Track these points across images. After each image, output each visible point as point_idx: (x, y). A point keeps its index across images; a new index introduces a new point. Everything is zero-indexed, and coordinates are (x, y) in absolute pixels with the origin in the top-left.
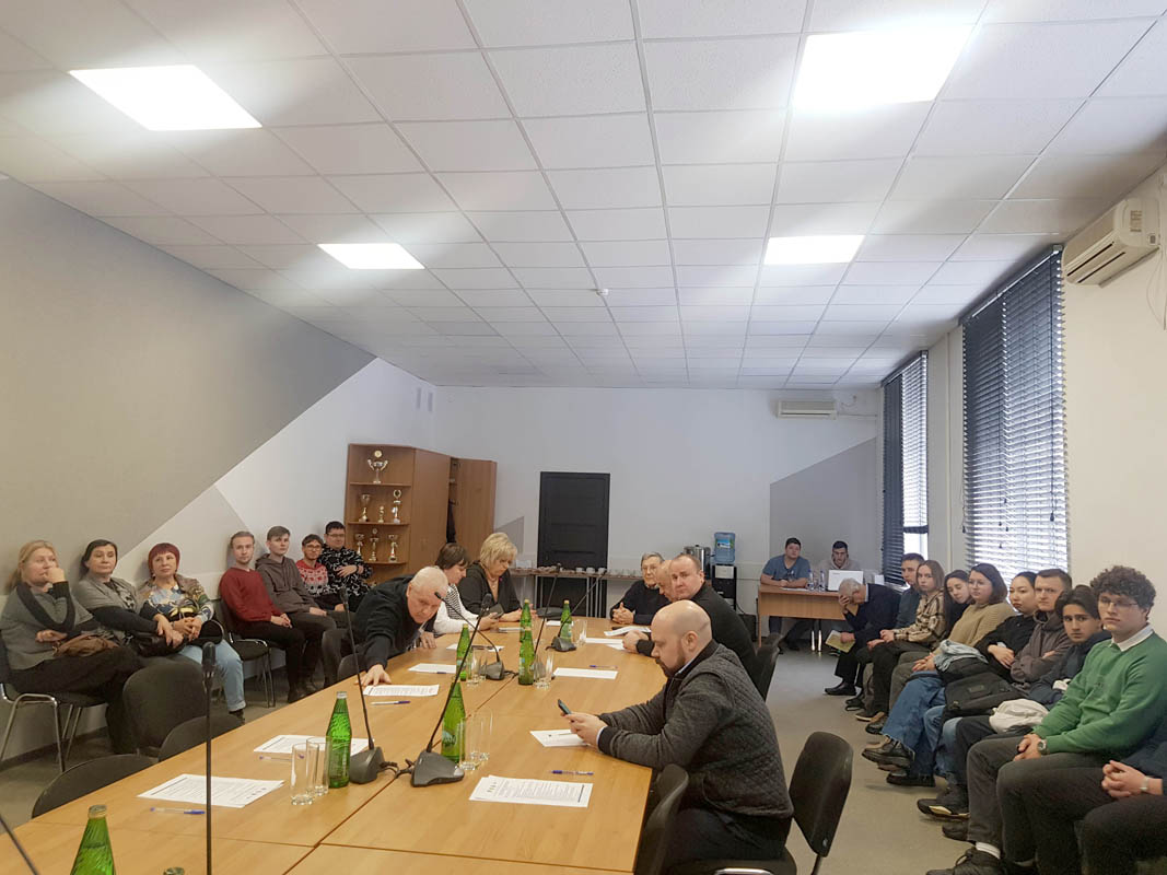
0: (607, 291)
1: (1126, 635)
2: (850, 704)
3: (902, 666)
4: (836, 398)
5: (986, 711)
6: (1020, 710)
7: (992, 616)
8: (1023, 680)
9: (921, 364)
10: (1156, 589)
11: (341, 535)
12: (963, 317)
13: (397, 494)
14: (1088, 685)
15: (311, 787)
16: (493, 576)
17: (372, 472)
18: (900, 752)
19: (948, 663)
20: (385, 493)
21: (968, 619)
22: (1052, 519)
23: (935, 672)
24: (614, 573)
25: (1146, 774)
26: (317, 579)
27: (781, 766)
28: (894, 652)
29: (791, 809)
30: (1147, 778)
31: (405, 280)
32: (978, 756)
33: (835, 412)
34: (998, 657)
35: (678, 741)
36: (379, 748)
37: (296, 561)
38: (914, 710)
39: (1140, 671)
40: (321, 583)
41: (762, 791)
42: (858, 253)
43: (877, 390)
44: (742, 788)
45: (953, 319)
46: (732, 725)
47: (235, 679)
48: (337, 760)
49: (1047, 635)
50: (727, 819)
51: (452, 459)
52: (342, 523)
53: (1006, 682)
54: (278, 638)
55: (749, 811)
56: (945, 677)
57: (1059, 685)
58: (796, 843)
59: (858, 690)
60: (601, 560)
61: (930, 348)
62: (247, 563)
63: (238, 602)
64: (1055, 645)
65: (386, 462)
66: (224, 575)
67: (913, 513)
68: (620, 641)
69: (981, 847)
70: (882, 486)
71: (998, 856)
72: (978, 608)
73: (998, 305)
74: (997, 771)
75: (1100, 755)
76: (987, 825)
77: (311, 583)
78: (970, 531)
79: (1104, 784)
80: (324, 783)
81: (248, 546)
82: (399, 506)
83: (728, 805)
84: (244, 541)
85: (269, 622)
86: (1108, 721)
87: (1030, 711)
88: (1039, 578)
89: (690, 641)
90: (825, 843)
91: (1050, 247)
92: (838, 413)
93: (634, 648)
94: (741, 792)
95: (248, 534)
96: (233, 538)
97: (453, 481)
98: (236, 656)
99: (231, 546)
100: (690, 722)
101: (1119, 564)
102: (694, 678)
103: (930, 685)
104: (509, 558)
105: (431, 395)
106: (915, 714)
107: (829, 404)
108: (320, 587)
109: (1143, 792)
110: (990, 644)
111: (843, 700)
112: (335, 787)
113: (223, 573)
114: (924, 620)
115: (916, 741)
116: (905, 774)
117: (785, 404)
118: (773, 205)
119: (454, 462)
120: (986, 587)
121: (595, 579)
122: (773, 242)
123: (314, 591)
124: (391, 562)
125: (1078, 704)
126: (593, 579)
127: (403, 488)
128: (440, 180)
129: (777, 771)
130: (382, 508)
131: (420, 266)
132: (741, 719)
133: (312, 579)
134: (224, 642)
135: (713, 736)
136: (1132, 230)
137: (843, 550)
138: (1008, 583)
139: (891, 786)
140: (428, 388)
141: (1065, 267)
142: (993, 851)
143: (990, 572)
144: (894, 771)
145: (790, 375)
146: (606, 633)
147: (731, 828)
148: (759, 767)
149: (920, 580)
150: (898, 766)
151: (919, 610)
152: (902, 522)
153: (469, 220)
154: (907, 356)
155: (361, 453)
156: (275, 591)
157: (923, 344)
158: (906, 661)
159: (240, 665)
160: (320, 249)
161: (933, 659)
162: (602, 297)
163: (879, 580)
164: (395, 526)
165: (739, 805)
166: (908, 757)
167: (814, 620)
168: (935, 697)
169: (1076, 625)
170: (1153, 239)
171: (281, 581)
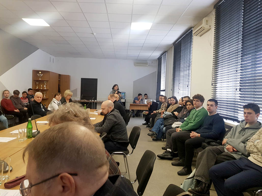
0: (95, 34)
1: (198, 107)
2: (147, 126)
3: (157, 117)
4: (148, 62)
5: (171, 125)
6: (178, 124)
7: (175, 107)
8: (179, 118)
9: (166, 54)
10: (205, 98)
11: (32, 92)
12: (174, 43)
13: (45, 82)
14: (190, 118)
15: (23, 138)
16: (67, 99)
17: (39, 77)
18: (155, 134)
19: (165, 116)
20: (42, 82)
21: (170, 107)
22: (188, 87)
23: (163, 118)
24: (98, 101)
25: (198, 133)
26: (26, 102)
27: (127, 133)
28: (155, 115)
29: (129, 141)
30: (198, 134)
31: (45, 29)
32: (168, 132)
33: (148, 65)
34: (175, 114)
35: (105, 128)
36: (39, 131)
37: (20, 97)
38: (158, 125)
39: (199, 114)
40: (26, 103)
41: (123, 137)
42: (151, 28)
43: (157, 60)
44: (118, 137)
45: (172, 44)
46: (117, 125)
47: (5, 123)
48: (29, 132)
49: (185, 109)
50: (115, 143)
51: (59, 74)
52: (32, 88)
53: (176, 118)
54: (16, 114)
55: (120, 141)
56: (165, 119)
57: (185, 119)
58: (129, 148)
59: (149, 123)
60: (96, 98)
61: (168, 51)
62: (8, 97)
63: (6, 106)
64: (186, 111)
65: (42, 75)
66: (2, 101)
67: (162, 88)
68: (97, 113)
69: (168, 150)
70: (157, 82)
71: (171, 151)
72: (173, 105)
73: (181, 41)
74: (171, 135)
75: (190, 131)
76: (169, 146)
77: (24, 103)
78: (173, 90)
79: (190, 136)
80: (26, 137)
81: (8, 93)
82: (46, 85)
83: (116, 141)
84: (7, 92)
85: (14, 111)
86: (192, 124)
87: (180, 124)
88: (184, 98)
89: (110, 108)
90: (134, 146)
91: (191, 28)
92: (148, 66)
93: (100, 114)
94: (118, 138)
95: (8, 91)
96: (4, 91)
97: (59, 80)
98: (6, 118)
99: (3, 93)
100: (108, 124)
101: (198, 94)
102: (110, 115)
103: (162, 120)
104: (71, 95)
105: (53, 59)
106: (158, 126)
107: (146, 63)
108: (26, 104)
109: (197, 137)
110: (174, 112)
111: (146, 126)
112: (29, 138)
113: (2, 100)
114: (162, 108)
115: (158, 132)
116: (156, 139)
117: (137, 63)
118: (132, 15)
119: (60, 75)
120: (175, 101)
121: (94, 102)
122: (133, 24)
123: (25, 105)
124: (44, 98)
125: (188, 122)
126: (93, 102)
127: (47, 81)
128: (52, 3)
129: (126, 133)
130: (42, 86)
131: (49, 26)
132: (119, 123)
133: (24, 102)
134: (2, 115)
135: (113, 127)
136: (206, 24)
137: (146, 95)
138: (178, 100)
139: (153, 141)
140: (52, 57)
141: (193, 32)
142: (170, 150)
143: (175, 98)
144: (154, 138)
145: (138, 57)
146: (95, 112)
147: (116, 145)
148: (122, 133)
149: (162, 100)
150: (154, 137)
151: (161, 106)
152: (160, 89)
153: (60, 14)
154: (163, 53)
155: (36, 72)
156: (15, 104)
157: (166, 50)
158: (158, 116)
159: (7, 120)
160: (23, 20)
161: (163, 115)
162: (94, 35)
163: (155, 101)
164: (45, 90)
165: (118, 140)
166: (156, 135)
167: (141, 110)
168: (162, 123)
169: (189, 107)
170: (210, 27)
171: (17, 102)
